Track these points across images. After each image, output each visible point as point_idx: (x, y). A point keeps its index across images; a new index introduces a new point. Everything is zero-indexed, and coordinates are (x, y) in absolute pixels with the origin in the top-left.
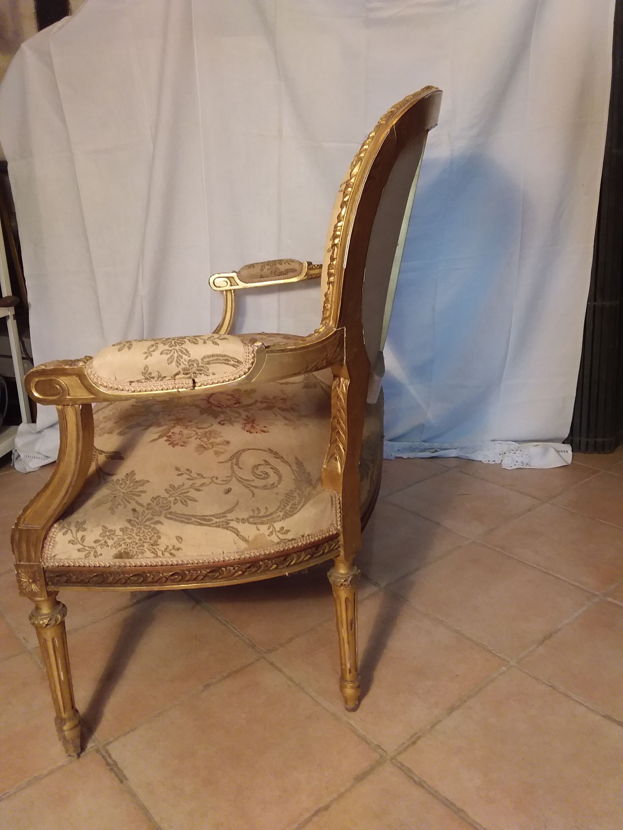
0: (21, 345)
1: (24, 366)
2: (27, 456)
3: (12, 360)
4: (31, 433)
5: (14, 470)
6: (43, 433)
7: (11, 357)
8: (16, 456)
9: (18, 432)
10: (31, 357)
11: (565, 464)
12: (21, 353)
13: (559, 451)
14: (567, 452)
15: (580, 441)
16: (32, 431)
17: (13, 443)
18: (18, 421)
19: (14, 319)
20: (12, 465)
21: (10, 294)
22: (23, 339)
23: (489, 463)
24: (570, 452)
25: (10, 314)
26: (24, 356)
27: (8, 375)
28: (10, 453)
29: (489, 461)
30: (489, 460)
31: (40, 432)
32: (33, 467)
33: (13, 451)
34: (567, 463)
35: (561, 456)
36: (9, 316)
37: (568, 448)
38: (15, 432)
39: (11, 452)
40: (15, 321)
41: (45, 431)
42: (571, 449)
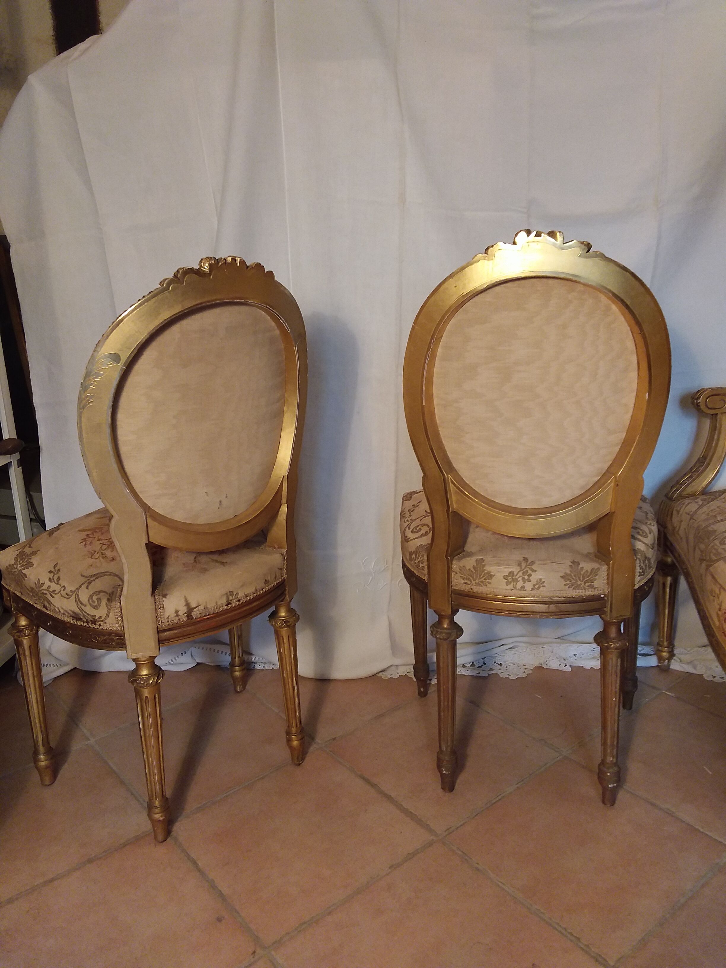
36: (11, 463)
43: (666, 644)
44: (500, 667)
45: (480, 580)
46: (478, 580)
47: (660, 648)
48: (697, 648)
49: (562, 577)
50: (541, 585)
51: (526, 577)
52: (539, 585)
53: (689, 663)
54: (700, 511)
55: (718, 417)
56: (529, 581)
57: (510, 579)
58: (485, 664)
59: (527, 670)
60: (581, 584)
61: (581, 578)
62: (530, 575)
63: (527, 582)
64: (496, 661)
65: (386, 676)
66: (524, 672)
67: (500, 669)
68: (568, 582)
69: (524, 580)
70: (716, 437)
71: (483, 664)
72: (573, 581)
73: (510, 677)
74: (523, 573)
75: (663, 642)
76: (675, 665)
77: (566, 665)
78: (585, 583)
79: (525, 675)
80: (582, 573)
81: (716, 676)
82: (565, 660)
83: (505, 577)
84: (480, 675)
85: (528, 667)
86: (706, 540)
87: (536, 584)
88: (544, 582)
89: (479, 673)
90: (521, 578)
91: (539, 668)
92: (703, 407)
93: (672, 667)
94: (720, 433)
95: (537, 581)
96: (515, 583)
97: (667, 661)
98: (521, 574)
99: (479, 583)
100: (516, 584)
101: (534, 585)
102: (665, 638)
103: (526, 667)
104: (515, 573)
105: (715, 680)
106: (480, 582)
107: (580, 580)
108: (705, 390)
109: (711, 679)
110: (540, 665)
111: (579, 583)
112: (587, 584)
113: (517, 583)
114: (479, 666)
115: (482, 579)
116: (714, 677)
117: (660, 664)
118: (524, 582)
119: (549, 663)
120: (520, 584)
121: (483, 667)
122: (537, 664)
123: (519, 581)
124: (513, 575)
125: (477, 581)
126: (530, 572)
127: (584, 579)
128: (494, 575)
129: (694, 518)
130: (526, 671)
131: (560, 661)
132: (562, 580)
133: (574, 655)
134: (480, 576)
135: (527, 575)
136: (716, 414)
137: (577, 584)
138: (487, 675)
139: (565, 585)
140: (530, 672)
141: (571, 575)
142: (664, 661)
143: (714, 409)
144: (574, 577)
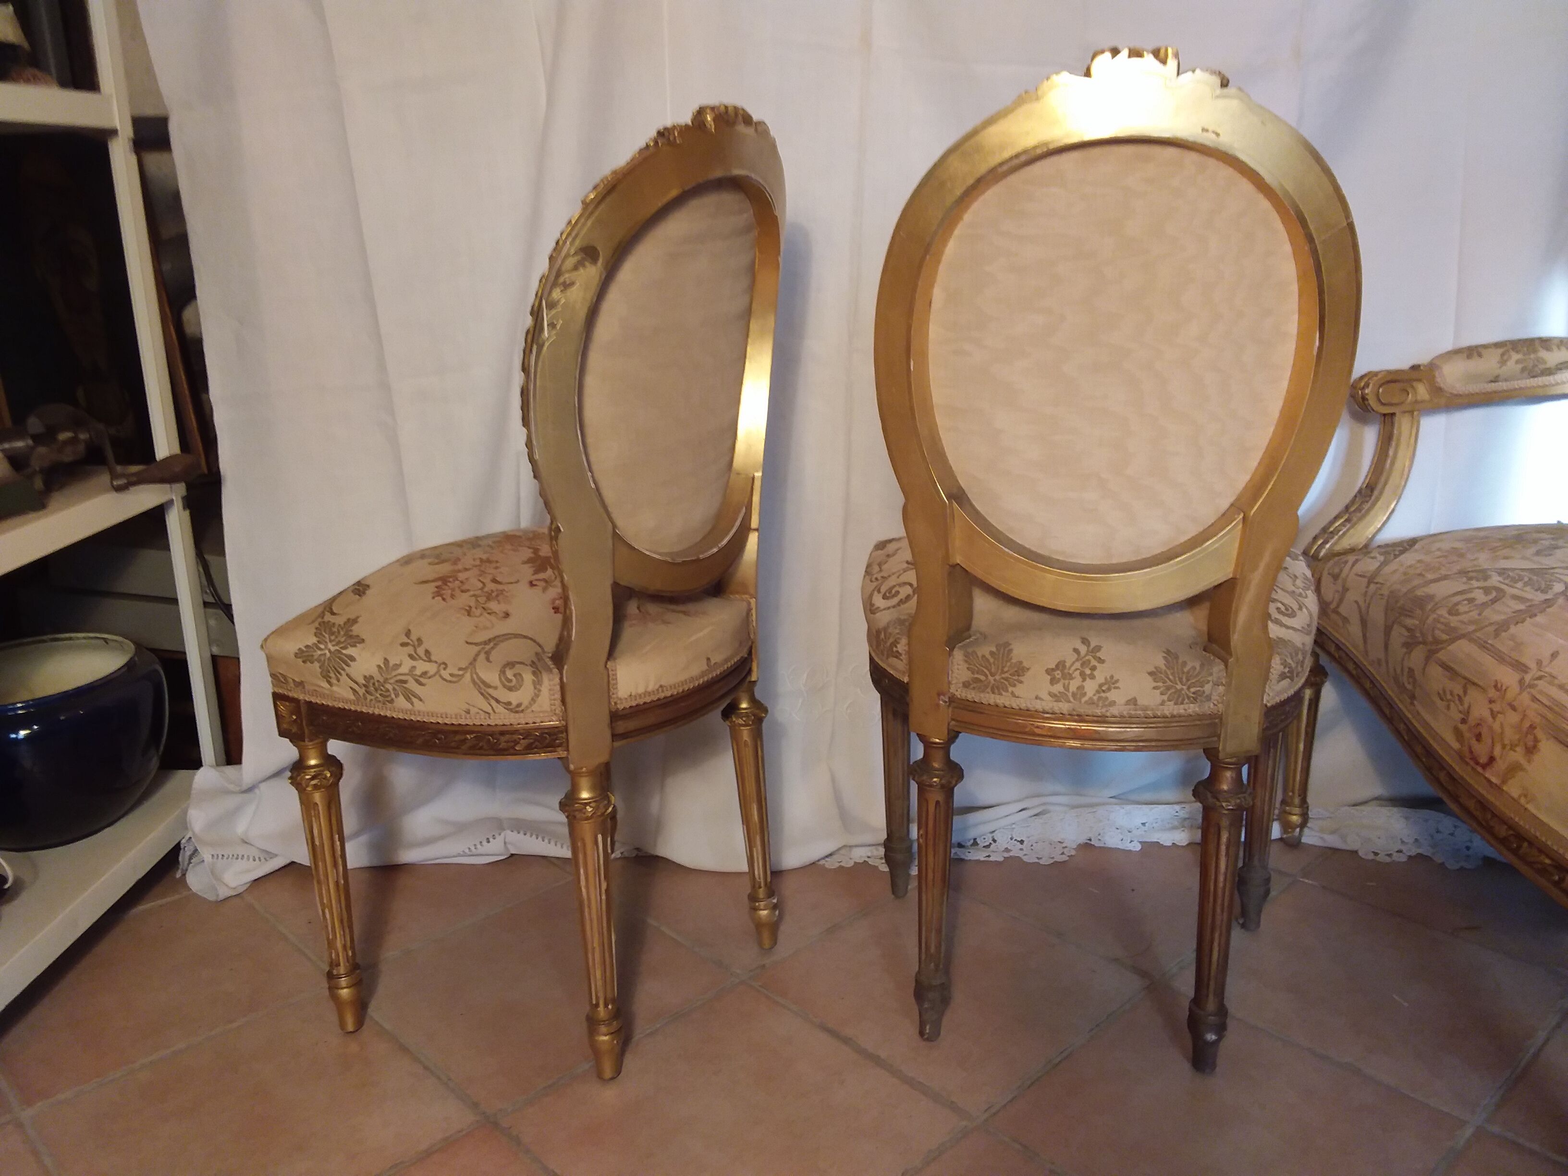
1: (207, 623)
2: (220, 857)
3: (179, 611)
4: (227, 792)
5: (185, 893)
6: (257, 791)
7: (175, 601)
8: (188, 853)
9: (193, 792)
10: (226, 602)
12: (199, 591)
16: (231, 787)
17: (183, 823)
18: (196, 764)
19: (184, 508)
20: (178, 875)
21: (177, 450)
22: (206, 556)
25: (173, 498)
26: (210, 599)
27: (169, 645)
28: (177, 849)
31: (250, 790)
32: (233, 884)
33: (183, 841)
36: (171, 501)
38: (186, 792)
39: (179, 844)
40: (187, 512)
41: (263, 786)
43: (1297, 801)
44: (1021, 846)
45: (1003, 676)
46: (1000, 675)
47: (1287, 808)
48: (1347, 808)
49: (1151, 674)
50: (1113, 686)
51: (1088, 672)
52: (1109, 686)
53: (1333, 832)
54: (1387, 569)
55: (1396, 419)
56: (1092, 677)
57: (1058, 674)
58: (994, 841)
59: (1066, 849)
60: (1182, 689)
61: (1184, 680)
62: (1094, 668)
63: (1088, 679)
64: (1014, 836)
65: (831, 864)
66: (1063, 853)
67: (1021, 849)
68: (1160, 684)
69: (1083, 675)
70: (1391, 453)
71: (992, 842)
72: (1169, 683)
73: (1042, 862)
74: (1082, 665)
75: (1292, 798)
76: (1310, 837)
77: (1131, 841)
78: (1189, 688)
79: (1064, 858)
80: (1186, 670)
81: (1379, 852)
82: (1130, 832)
83: (1049, 671)
84: (991, 859)
85: (1068, 845)
86: (1418, 612)
87: (1105, 684)
88: (1117, 681)
89: (989, 856)
90: (1078, 672)
91: (1087, 846)
92: (1372, 402)
93: (1304, 840)
94: (1397, 446)
95: (1106, 679)
96: (1067, 682)
97: (1298, 830)
98: (1078, 665)
99: (1002, 680)
100: (1069, 684)
101: (1101, 686)
102: (1297, 792)
103: (1064, 845)
104: (1068, 665)
105: (1378, 858)
106: (1003, 678)
107: (1181, 682)
108: (1376, 374)
109: (1371, 857)
110: (1088, 842)
111: (1179, 687)
112: (1193, 690)
113: (1071, 682)
114: (985, 844)
115: (1006, 675)
116: (1376, 854)
117: (1285, 836)
118: (1084, 680)
119: (1102, 837)
120: (1074, 685)
121: (992, 846)
122: (1082, 839)
123: (1075, 678)
124: (1064, 666)
125: (997, 677)
126: (1094, 662)
127: (1188, 680)
128: (1028, 669)
129: (1379, 579)
130: (1065, 851)
131: (1122, 834)
132: (1150, 679)
133: (1143, 824)
134: (1003, 667)
135: (1090, 667)
136: (1393, 414)
137: (1176, 688)
138: (1002, 859)
139: (1154, 688)
140: (1073, 853)
141: (1167, 674)
142: (1294, 829)
143: (1391, 405)
144: (1171, 677)
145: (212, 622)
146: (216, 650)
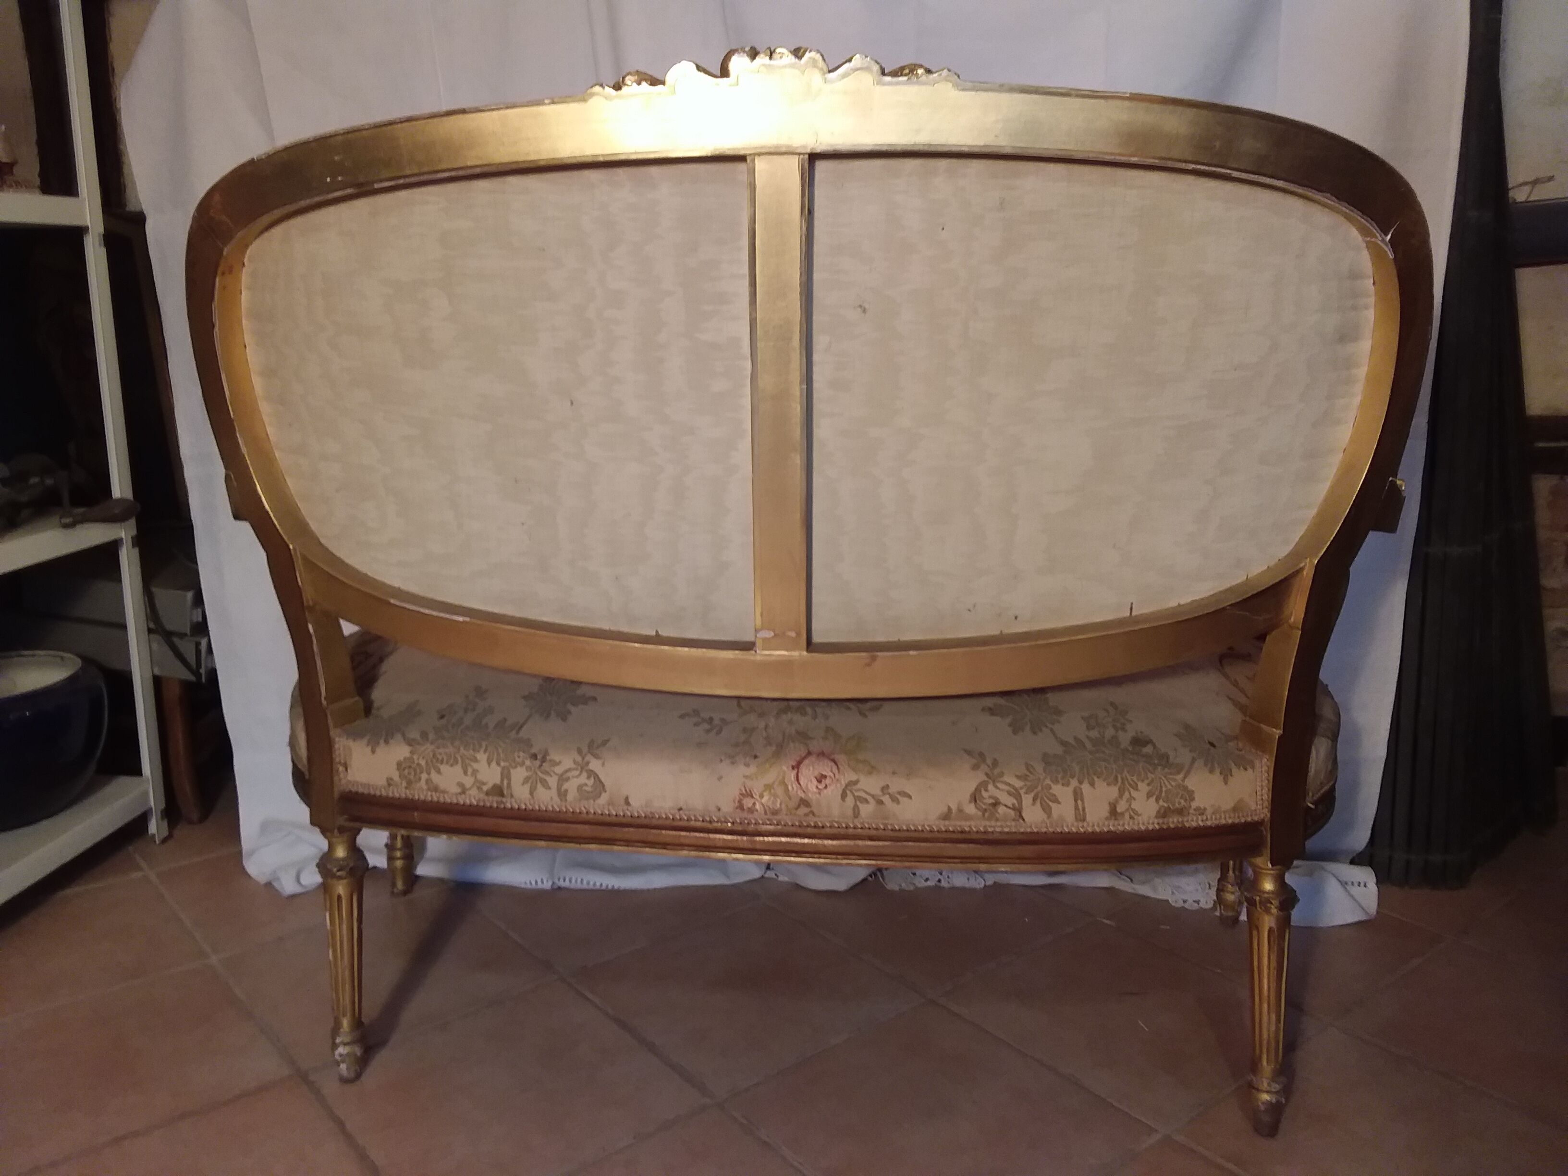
0: (147, 602)
3: (126, 636)
7: (124, 627)
11: (1362, 917)
12: (145, 618)
13: (1346, 883)
14: (1365, 886)
15: (1390, 858)
19: (133, 546)
21: (129, 495)
23: (1186, 906)
24: (1373, 887)
25: (124, 537)
26: (152, 626)
27: (117, 665)
29: (1185, 902)
30: (1185, 898)
34: (1367, 913)
35: (1352, 896)
36: (121, 539)
37: (1366, 876)
42: (1375, 880)
145: (155, 646)
146: (157, 671)
